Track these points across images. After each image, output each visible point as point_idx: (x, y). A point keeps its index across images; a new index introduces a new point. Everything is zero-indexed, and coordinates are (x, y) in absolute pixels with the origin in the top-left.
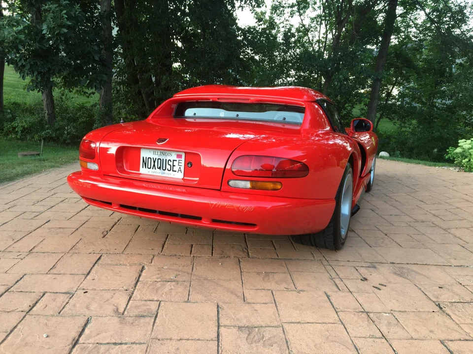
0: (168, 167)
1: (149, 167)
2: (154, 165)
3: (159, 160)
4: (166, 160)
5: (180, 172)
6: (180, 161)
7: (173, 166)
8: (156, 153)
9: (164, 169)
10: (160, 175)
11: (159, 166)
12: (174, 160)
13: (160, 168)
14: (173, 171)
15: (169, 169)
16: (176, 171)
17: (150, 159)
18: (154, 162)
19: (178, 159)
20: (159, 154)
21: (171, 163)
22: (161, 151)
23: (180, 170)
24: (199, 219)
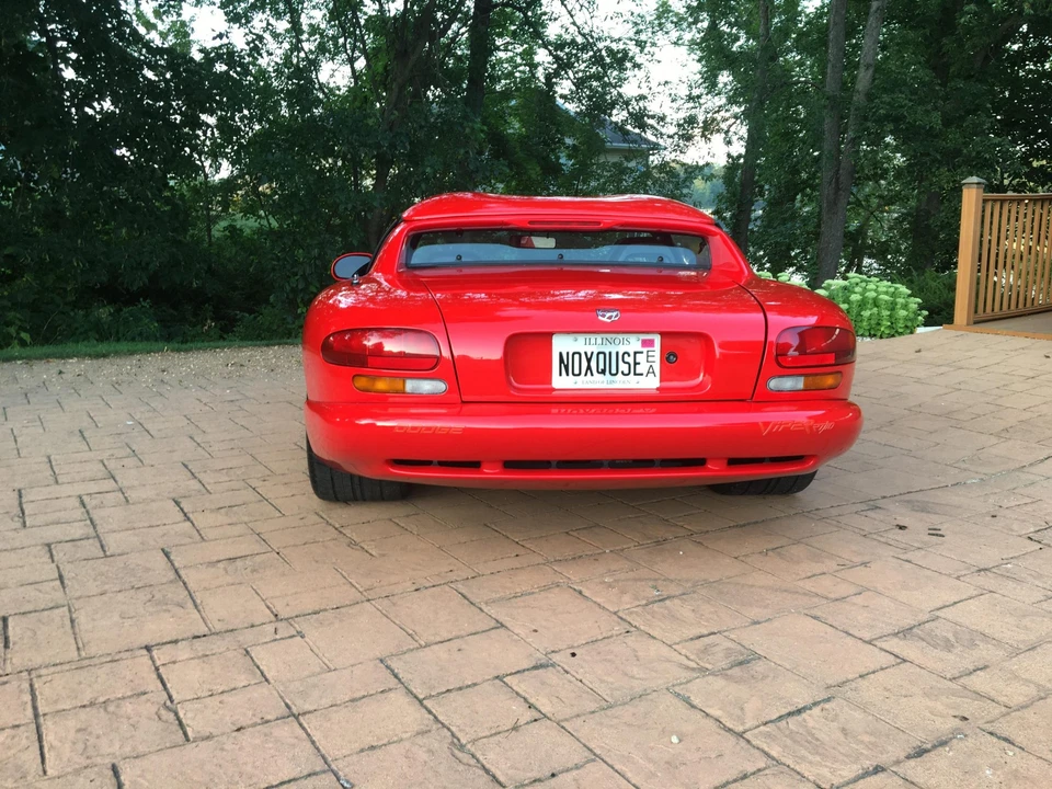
0: (623, 367)
1: (577, 372)
2: (589, 368)
3: (601, 356)
4: (617, 353)
5: (651, 375)
6: (650, 354)
7: (636, 364)
8: (593, 341)
9: (614, 371)
10: (605, 386)
11: (601, 367)
12: (635, 353)
13: (603, 372)
14: (635, 374)
15: (626, 372)
16: (642, 375)
17: (577, 356)
18: (589, 360)
19: (645, 350)
20: (599, 341)
21: (630, 360)
22: (605, 336)
23: (651, 371)
24: (699, 463)
